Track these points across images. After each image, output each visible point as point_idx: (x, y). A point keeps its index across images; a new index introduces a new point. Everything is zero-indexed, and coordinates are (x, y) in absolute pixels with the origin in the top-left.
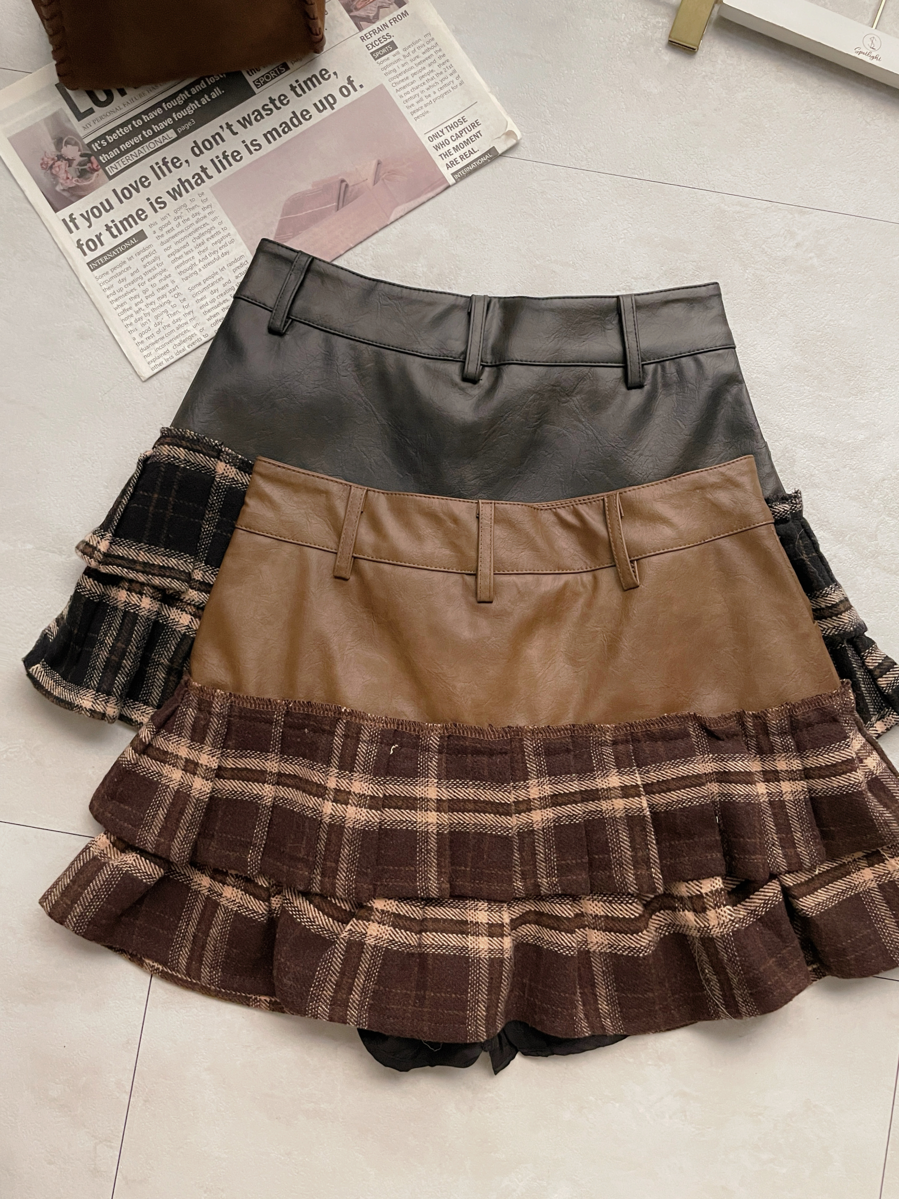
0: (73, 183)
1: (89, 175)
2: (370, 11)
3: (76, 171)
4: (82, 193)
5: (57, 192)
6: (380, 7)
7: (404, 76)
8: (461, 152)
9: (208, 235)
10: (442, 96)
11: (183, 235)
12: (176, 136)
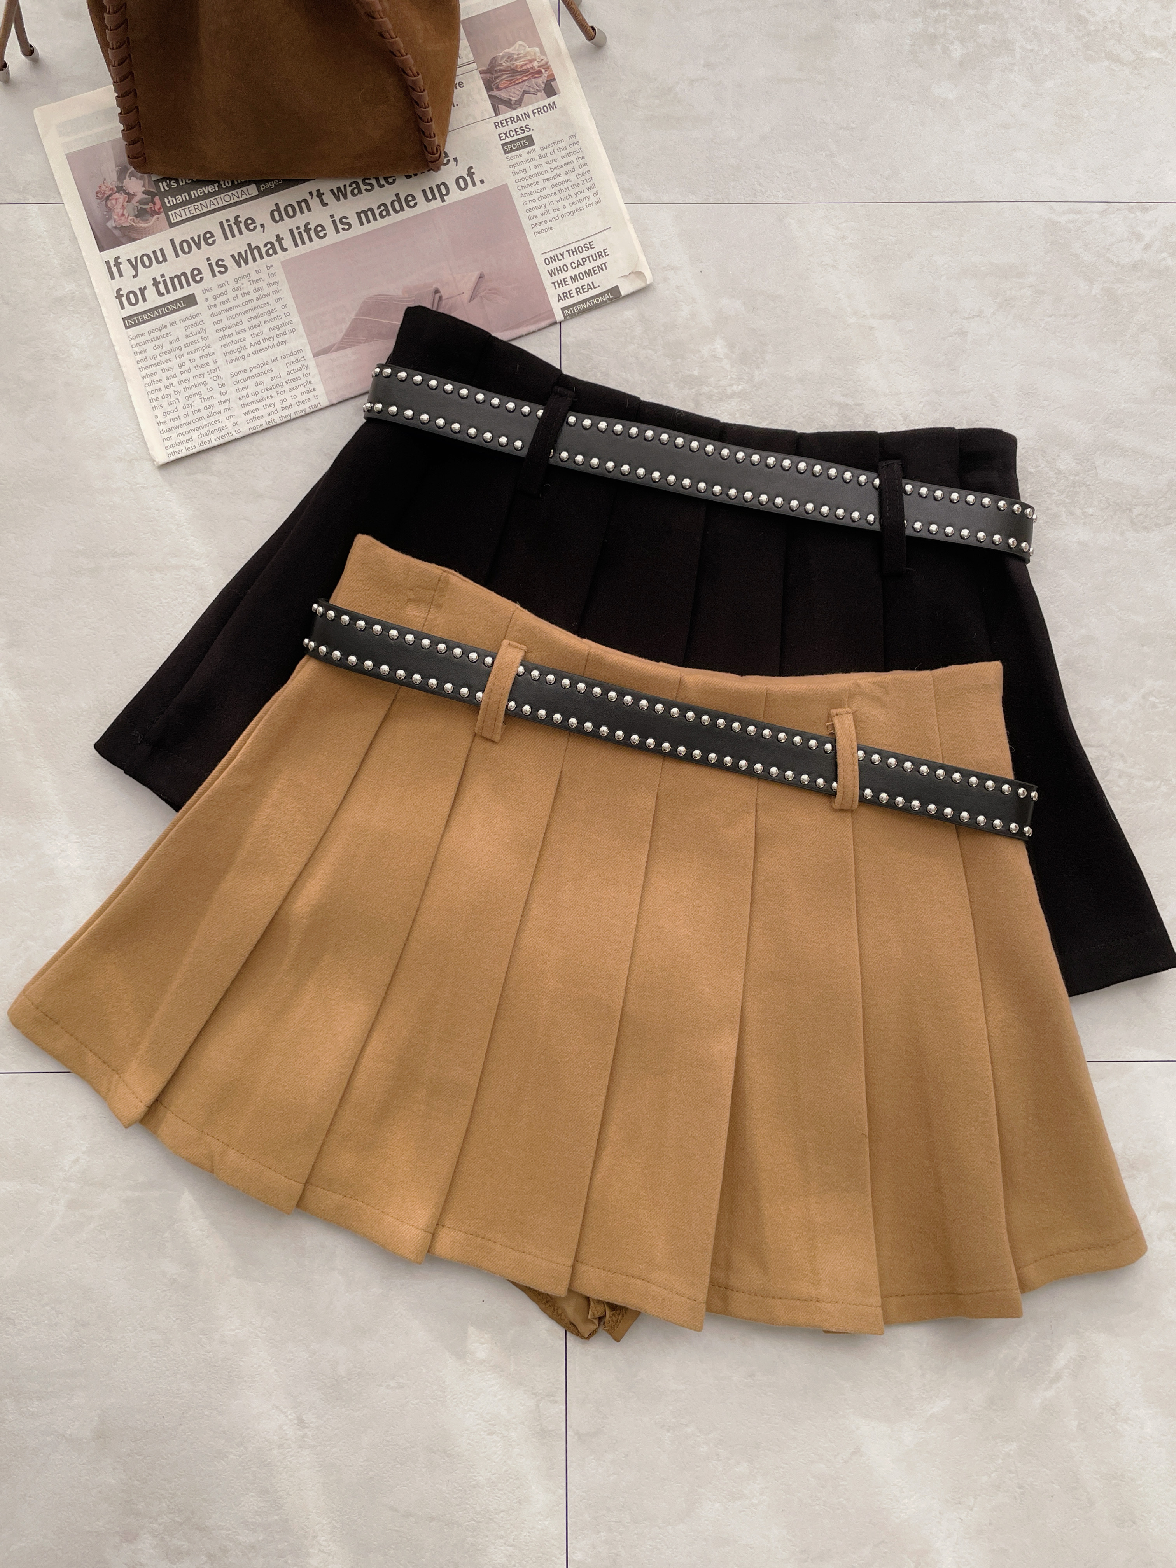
0: (128, 221)
1: (148, 216)
2: (513, 93)
3: (134, 209)
4: (136, 235)
5: (108, 228)
6: (525, 92)
7: (535, 179)
8: (579, 284)
9: (266, 318)
10: (572, 213)
11: (237, 311)
12: (257, 193)
